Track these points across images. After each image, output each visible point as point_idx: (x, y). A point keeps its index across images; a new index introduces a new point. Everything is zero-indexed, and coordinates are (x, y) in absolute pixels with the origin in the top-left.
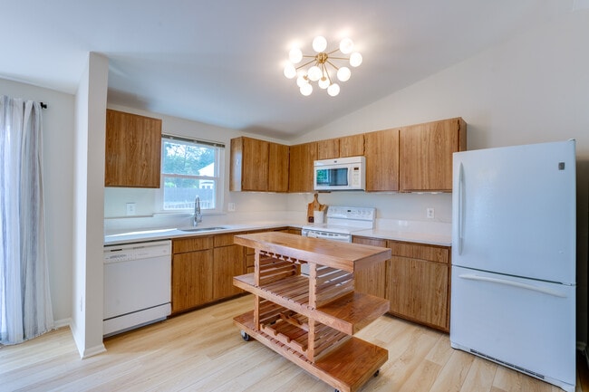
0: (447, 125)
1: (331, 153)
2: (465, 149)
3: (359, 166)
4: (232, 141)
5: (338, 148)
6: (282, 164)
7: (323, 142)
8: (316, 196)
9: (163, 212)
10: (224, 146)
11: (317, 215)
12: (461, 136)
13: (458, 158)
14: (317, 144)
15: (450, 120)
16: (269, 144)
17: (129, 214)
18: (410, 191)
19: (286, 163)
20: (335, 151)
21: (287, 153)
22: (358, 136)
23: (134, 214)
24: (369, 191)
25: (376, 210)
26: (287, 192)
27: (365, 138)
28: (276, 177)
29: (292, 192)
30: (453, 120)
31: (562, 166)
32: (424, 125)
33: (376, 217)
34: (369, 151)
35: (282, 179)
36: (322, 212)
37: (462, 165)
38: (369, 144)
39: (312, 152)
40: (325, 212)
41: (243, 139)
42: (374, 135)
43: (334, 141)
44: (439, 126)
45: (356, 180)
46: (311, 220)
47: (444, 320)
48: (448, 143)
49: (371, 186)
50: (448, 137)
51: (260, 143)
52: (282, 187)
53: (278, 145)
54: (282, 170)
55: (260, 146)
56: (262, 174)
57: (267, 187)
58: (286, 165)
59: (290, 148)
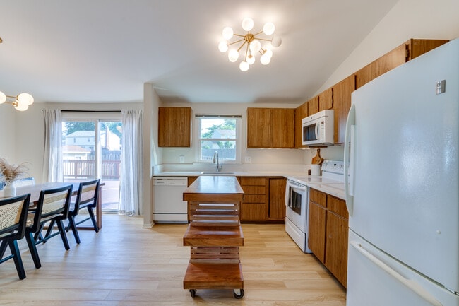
0: (395, 56)
1: (314, 110)
5: (318, 103)
6: (286, 124)
7: (311, 101)
8: (319, 150)
9: (200, 162)
10: (240, 116)
14: (307, 104)
15: (398, 49)
17: (181, 162)
20: (316, 107)
21: (292, 115)
22: (329, 90)
23: (183, 162)
26: (294, 148)
27: (333, 90)
28: (281, 136)
30: (400, 48)
34: (335, 103)
35: (287, 137)
38: (335, 97)
39: (305, 112)
41: (248, 110)
42: (338, 86)
43: (315, 98)
44: (386, 61)
45: (322, 134)
46: (309, 172)
51: (263, 110)
52: (288, 143)
53: (283, 109)
54: (287, 130)
55: (263, 113)
56: (266, 133)
57: (272, 144)
58: (291, 124)
59: (295, 110)
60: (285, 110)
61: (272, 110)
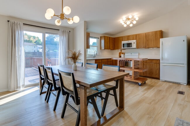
0: (158, 32)
1: (126, 39)
2: (163, 38)
3: (135, 42)
4: (101, 37)
5: (128, 38)
7: (124, 36)
8: (121, 50)
10: (99, 38)
11: (122, 55)
12: (162, 34)
13: (161, 40)
14: (122, 37)
15: (159, 31)
16: (110, 37)
18: (148, 48)
19: (113, 42)
20: (127, 38)
22: (134, 35)
24: (138, 48)
25: (139, 53)
26: (113, 50)
27: (136, 35)
29: (115, 49)
30: (160, 31)
31: (184, 41)
32: (152, 32)
33: (139, 55)
34: (137, 38)
35: (112, 46)
36: (123, 55)
37: (162, 42)
38: (137, 37)
39: (121, 39)
40: (124, 55)
41: (104, 36)
42: (139, 35)
43: (127, 36)
44: (156, 32)
45: (134, 46)
46: (120, 57)
47: (158, 76)
48: (158, 36)
49: (138, 47)
50: (158, 35)
55: (108, 38)
57: (109, 48)
59: (114, 38)
60: (112, 38)
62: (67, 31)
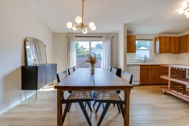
4: (155, 38)
6: (175, 43)
10: (152, 40)
21: (178, 39)
26: (178, 53)
28: (173, 48)
35: (176, 48)
41: (160, 37)
51: (166, 37)
52: (176, 51)
53: (174, 37)
54: (176, 45)
55: (166, 38)
56: (167, 47)
57: (169, 51)
58: (177, 43)
59: (179, 37)
60: (175, 37)
61: (170, 37)
62: (110, 37)
